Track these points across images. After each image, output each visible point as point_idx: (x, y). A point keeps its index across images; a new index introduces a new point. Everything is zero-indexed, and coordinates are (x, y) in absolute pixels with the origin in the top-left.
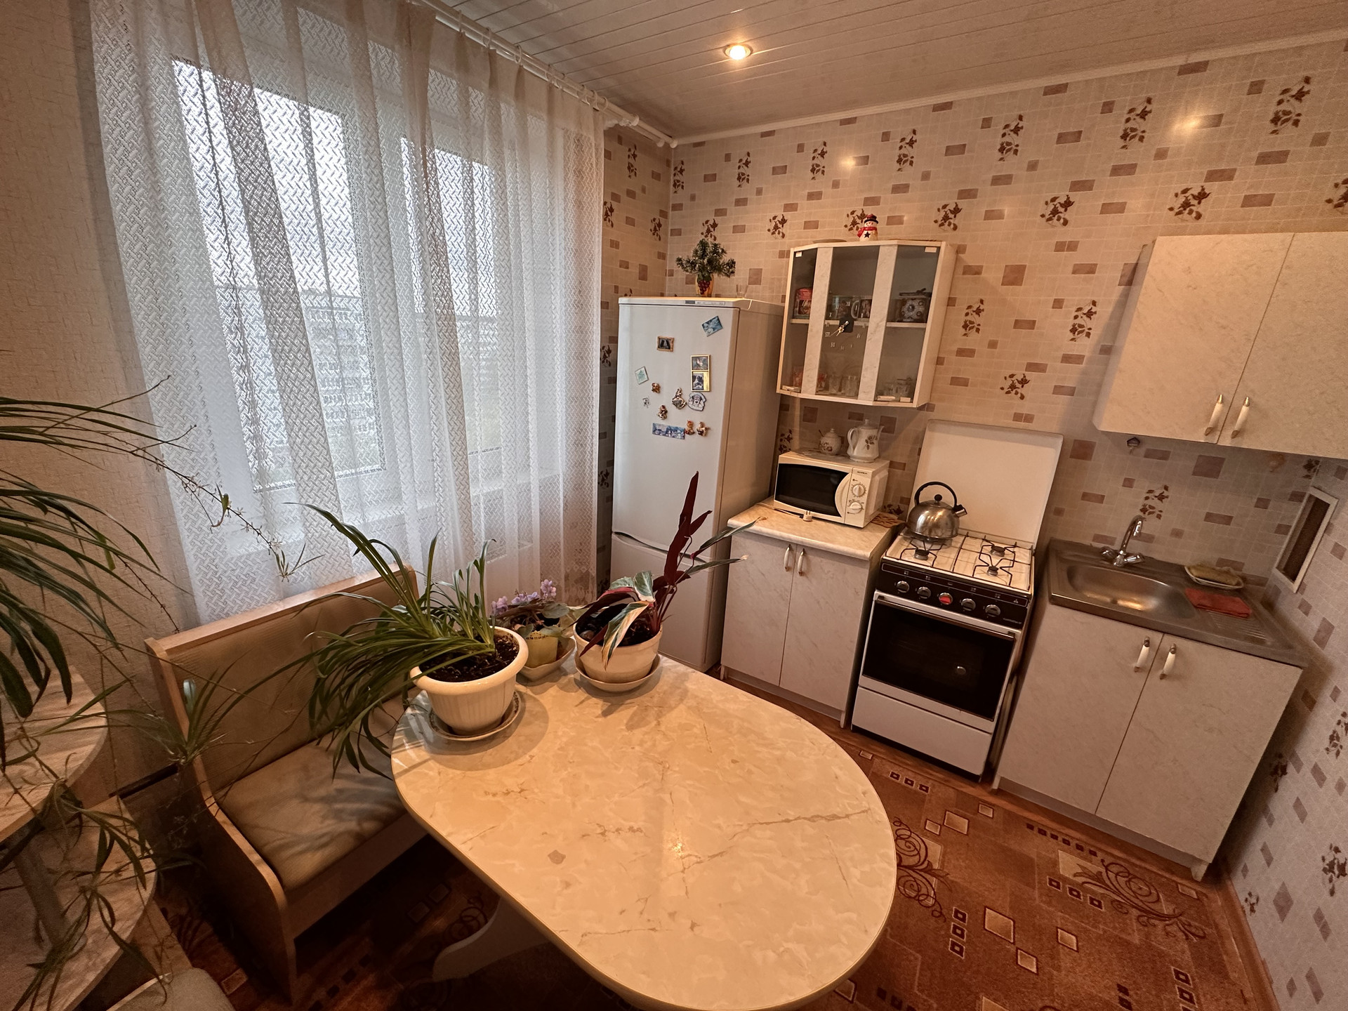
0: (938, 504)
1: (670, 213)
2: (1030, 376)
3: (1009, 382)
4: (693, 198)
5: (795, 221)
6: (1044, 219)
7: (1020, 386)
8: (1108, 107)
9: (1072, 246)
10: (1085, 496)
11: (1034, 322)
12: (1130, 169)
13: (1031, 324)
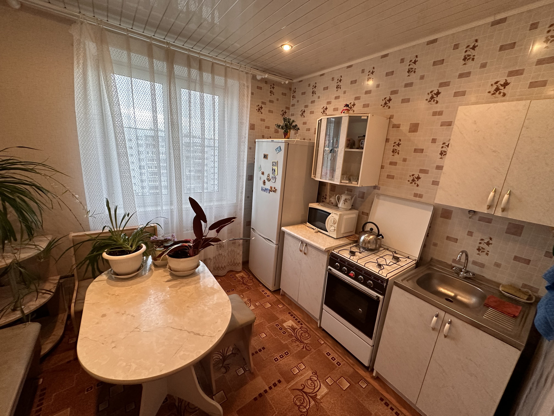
0: (372, 232)
1: (291, 108)
2: (421, 175)
3: (412, 178)
4: (298, 101)
5: (330, 108)
6: (427, 101)
7: (417, 180)
8: (456, 47)
9: (440, 113)
10: (448, 238)
11: (423, 150)
12: (468, 74)
13: (422, 151)
